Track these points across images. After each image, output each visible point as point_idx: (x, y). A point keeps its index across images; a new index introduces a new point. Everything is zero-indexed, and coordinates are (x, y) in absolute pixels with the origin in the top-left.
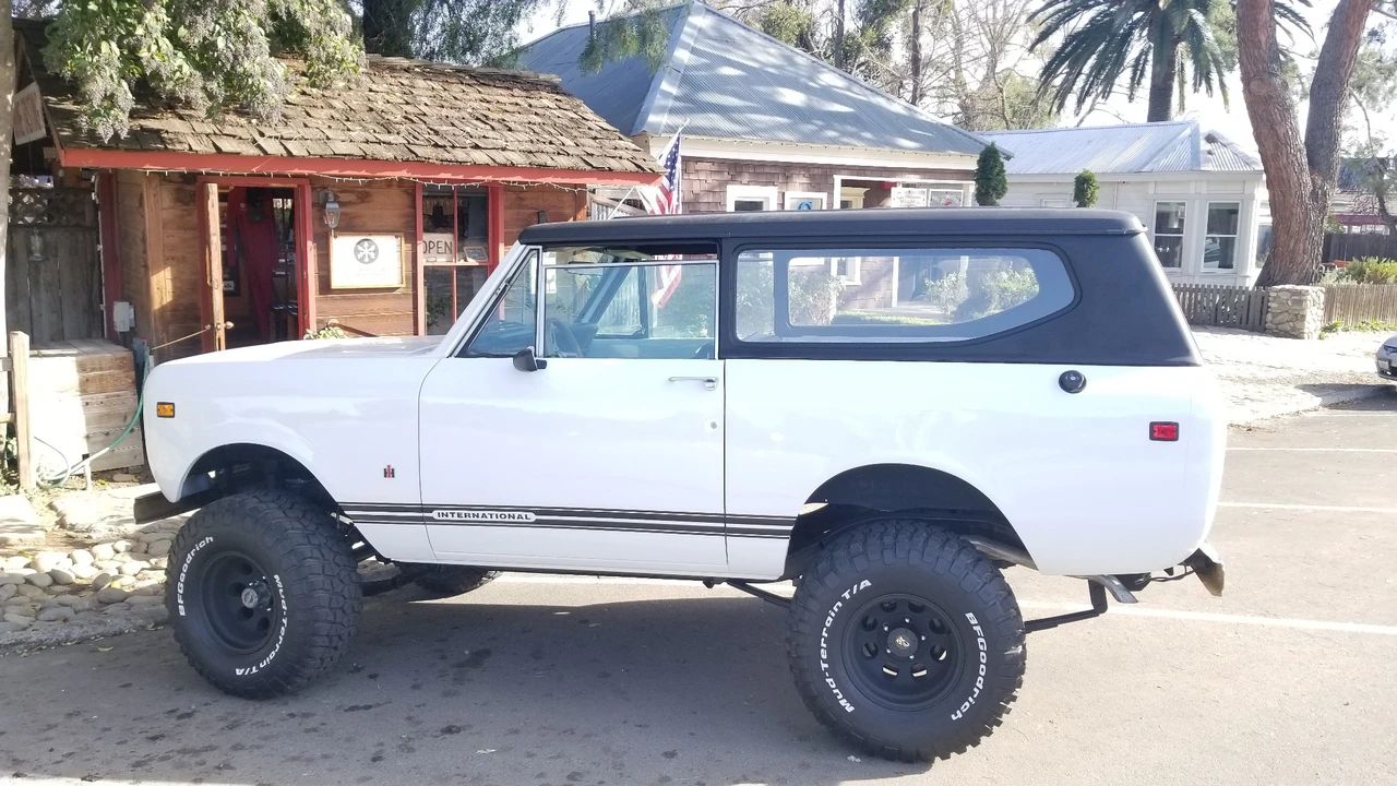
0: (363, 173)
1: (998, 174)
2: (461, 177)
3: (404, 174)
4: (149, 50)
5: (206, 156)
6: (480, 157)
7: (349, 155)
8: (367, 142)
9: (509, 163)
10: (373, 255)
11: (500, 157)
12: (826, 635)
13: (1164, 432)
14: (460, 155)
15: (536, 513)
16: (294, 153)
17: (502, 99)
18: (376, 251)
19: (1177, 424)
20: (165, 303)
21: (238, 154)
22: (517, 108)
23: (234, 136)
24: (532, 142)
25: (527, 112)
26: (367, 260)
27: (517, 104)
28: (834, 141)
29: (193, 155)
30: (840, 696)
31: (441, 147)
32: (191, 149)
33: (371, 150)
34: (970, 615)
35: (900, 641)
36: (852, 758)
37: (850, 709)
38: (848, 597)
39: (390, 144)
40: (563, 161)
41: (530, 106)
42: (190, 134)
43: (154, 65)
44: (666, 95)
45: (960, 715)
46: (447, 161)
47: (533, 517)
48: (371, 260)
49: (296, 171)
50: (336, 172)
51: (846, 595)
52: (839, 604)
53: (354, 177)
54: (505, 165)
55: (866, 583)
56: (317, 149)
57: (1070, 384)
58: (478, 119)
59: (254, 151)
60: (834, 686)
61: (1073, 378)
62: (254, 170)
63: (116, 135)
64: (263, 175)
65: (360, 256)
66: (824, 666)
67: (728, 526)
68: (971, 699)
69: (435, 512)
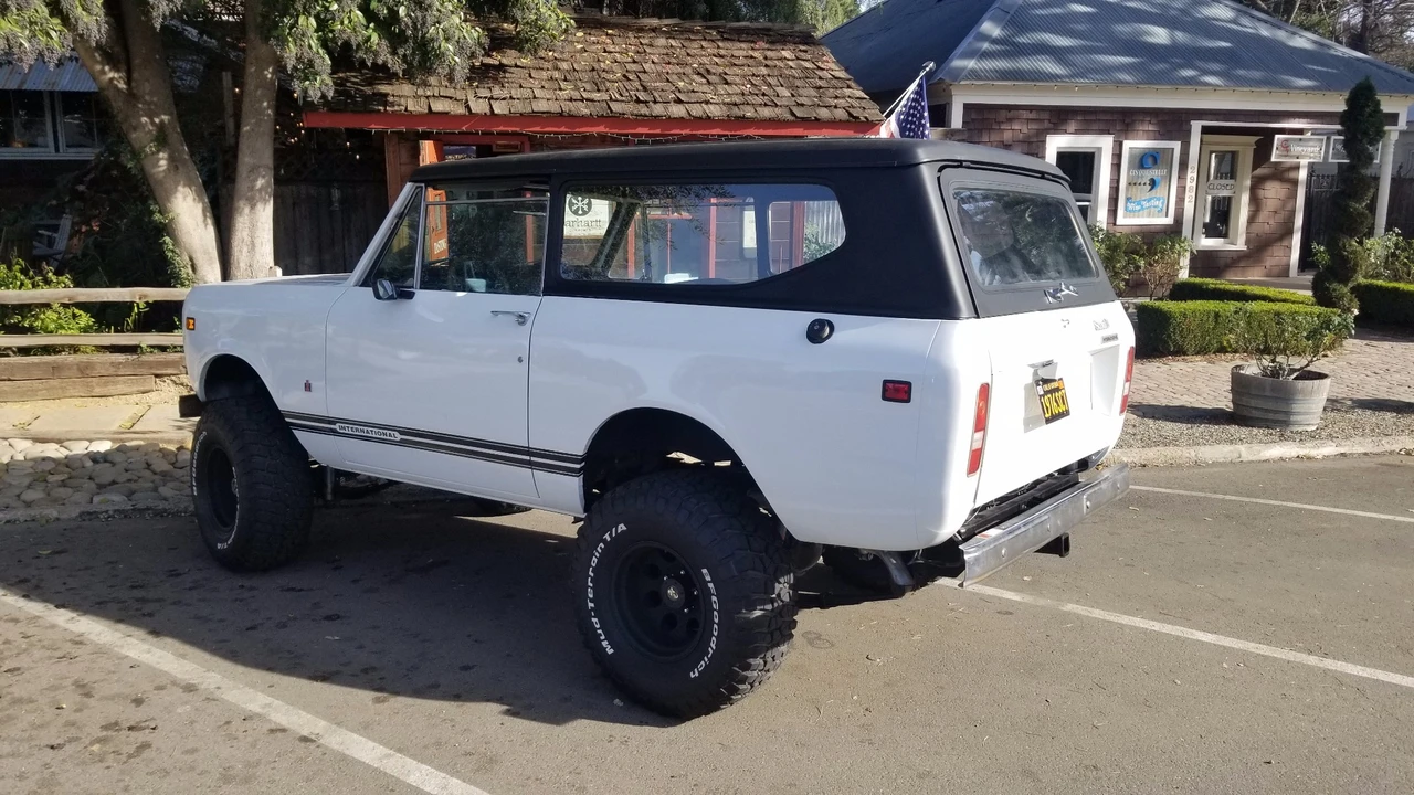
0: (563, 129)
1: (1370, 115)
2: (658, 131)
3: (602, 129)
4: (342, 23)
5: (420, 116)
6: (677, 111)
7: (547, 112)
8: (571, 100)
9: (704, 116)
10: (586, 208)
11: (697, 110)
12: (592, 575)
13: (897, 391)
14: (658, 109)
15: (401, 433)
16: (496, 112)
17: (736, 53)
19: (909, 384)
20: (401, 247)
21: (447, 113)
22: (750, 61)
23: (451, 98)
24: (743, 94)
25: (760, 64)
26: (580, 212)
27: (752, 57)
28: (1189, 81)
29: (409, 115)
30: (603, 637)
31: (642, 102)
32: (406, 110)
33: (568, 107)
34: (705, 571)
35: (671, 592)
36: (617, 701)
37: (610, 651)
38: (609, 539)
39: (592, 101)
40: (766, 112)
41: (766, 58)
42: (407, 98)
43: (345, 37)
44: (985, 37)
45: (697, 674)
46: (641, 115)
47: (399, 437)
48: (585, 213)
49: (501, 128)
50: (538, 129)
51: (607, 536)
52: (602, 545)
53: (555, 133)
54: (700, 118)
55: (622, 527)
56: (519, 107)
57: (816, 334)
58: (699, 74)
59: (461, 110)
60: (598, 626)
61: (816, 328)
62: (464, 128)
63: (324, 96)
64: (472, 133)
65: (574, 208)
66: (591, 605)
67: (533, 459)
68: (706, 659)
69: (338, 425)
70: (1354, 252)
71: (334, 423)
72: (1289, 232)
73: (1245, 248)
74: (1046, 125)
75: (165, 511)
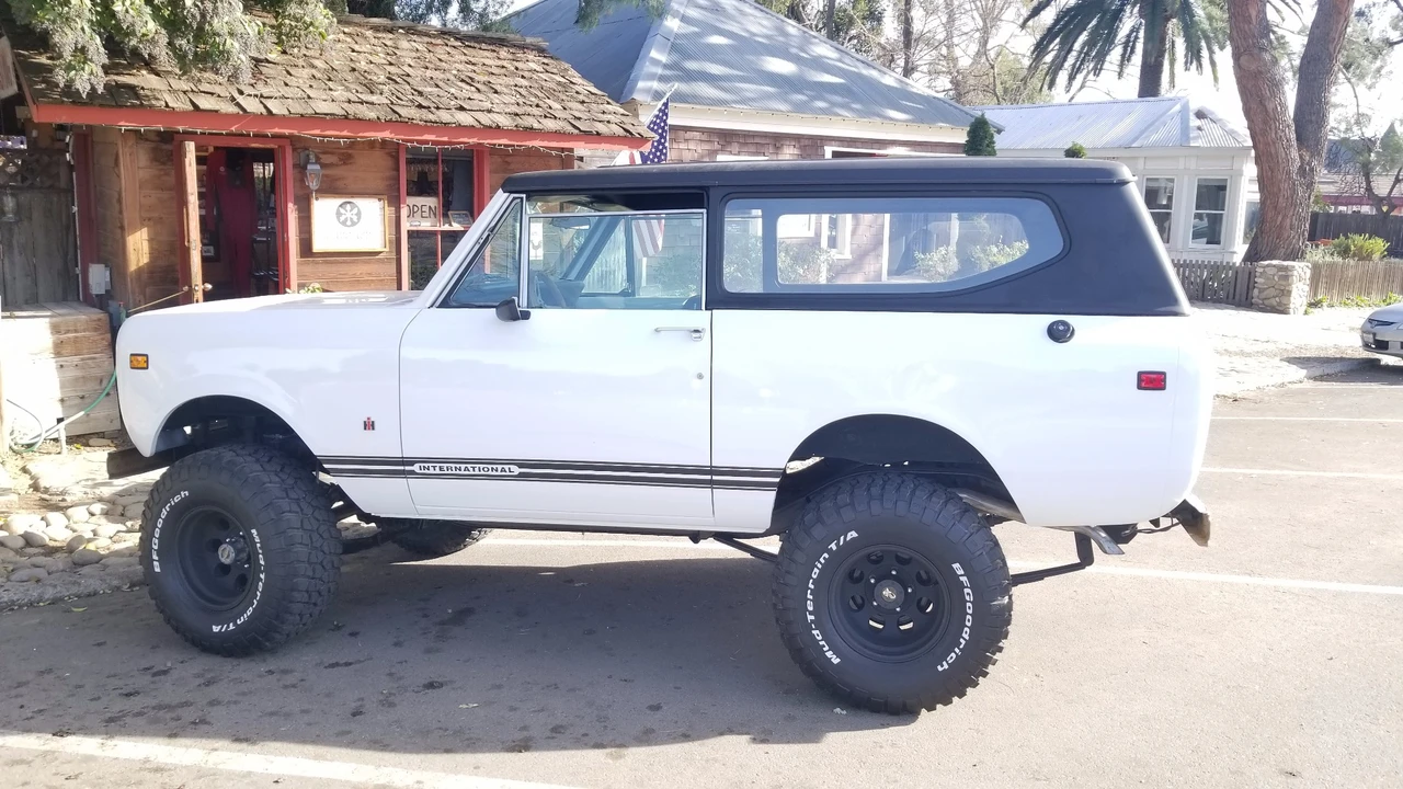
0: (345, 133)
1: (988, 146)
2: (445, 139)
3: (387, 135)
4: (124, 4)
5: (184, 113)
6: (465, 119)
7: (331, 114)
8: (349, 102)
9: (494, 126)
10: (355, 220)
11: (486, 119)
12: (813, 587)
13: (1152, 381)
14: (445, 116)
15: (520, 466)
16: (274, 112)
17: (487, 62)
18: (359, 214)
19: (1164, 374)
20: (141, 264)
21: (216, 111)
22: (503, 71)
23: (212, 94)
24: (518, 104)
25: (513, 75)
26: (349, 223)
27: (503, 67)
28: (823, 111)
29: (170, 112)
30: (826, 648)
31: (424, 107)
32: (167, 106)
33: (353, 109)
34: (956, 566)
35: (887, 593)
36: (838, 710)
37: (836, 660)
38: (834, 548)
39: (372, 104)
40: (550, 125)
41: (517, 69)
42: (166, 90)
44: (656, 62)
45: (946, 666)
46: (431, 122)
47: (516, 470)
48: (354, 224)
49: (277, 130)
50: (317, 132)
51: (833, 546)
52: (826, 555)
53: (336, 137)
54: (491, 127)
55: (852, 534)
56: (297, 108)
57: (1058, 334)
58: (463, 81)
59: (233, 109)
60: (820, 638)
61: (1061, 328)
62: (233, 129)
63: (93, 89)
64: (242, 135)
65: (342, 219)
66: (811, 618)
67: (715, 478)
68: (957, 650)
69: (417, 465)
70: (979, 258)
71: (412, 464)
72: (880, 243)
73: (850, 257)
74: (716, 146)
75: (13, 602)
